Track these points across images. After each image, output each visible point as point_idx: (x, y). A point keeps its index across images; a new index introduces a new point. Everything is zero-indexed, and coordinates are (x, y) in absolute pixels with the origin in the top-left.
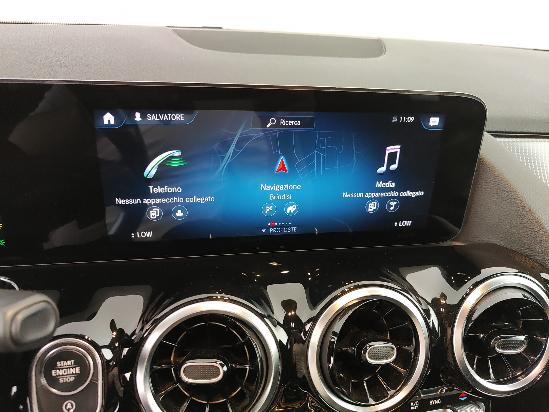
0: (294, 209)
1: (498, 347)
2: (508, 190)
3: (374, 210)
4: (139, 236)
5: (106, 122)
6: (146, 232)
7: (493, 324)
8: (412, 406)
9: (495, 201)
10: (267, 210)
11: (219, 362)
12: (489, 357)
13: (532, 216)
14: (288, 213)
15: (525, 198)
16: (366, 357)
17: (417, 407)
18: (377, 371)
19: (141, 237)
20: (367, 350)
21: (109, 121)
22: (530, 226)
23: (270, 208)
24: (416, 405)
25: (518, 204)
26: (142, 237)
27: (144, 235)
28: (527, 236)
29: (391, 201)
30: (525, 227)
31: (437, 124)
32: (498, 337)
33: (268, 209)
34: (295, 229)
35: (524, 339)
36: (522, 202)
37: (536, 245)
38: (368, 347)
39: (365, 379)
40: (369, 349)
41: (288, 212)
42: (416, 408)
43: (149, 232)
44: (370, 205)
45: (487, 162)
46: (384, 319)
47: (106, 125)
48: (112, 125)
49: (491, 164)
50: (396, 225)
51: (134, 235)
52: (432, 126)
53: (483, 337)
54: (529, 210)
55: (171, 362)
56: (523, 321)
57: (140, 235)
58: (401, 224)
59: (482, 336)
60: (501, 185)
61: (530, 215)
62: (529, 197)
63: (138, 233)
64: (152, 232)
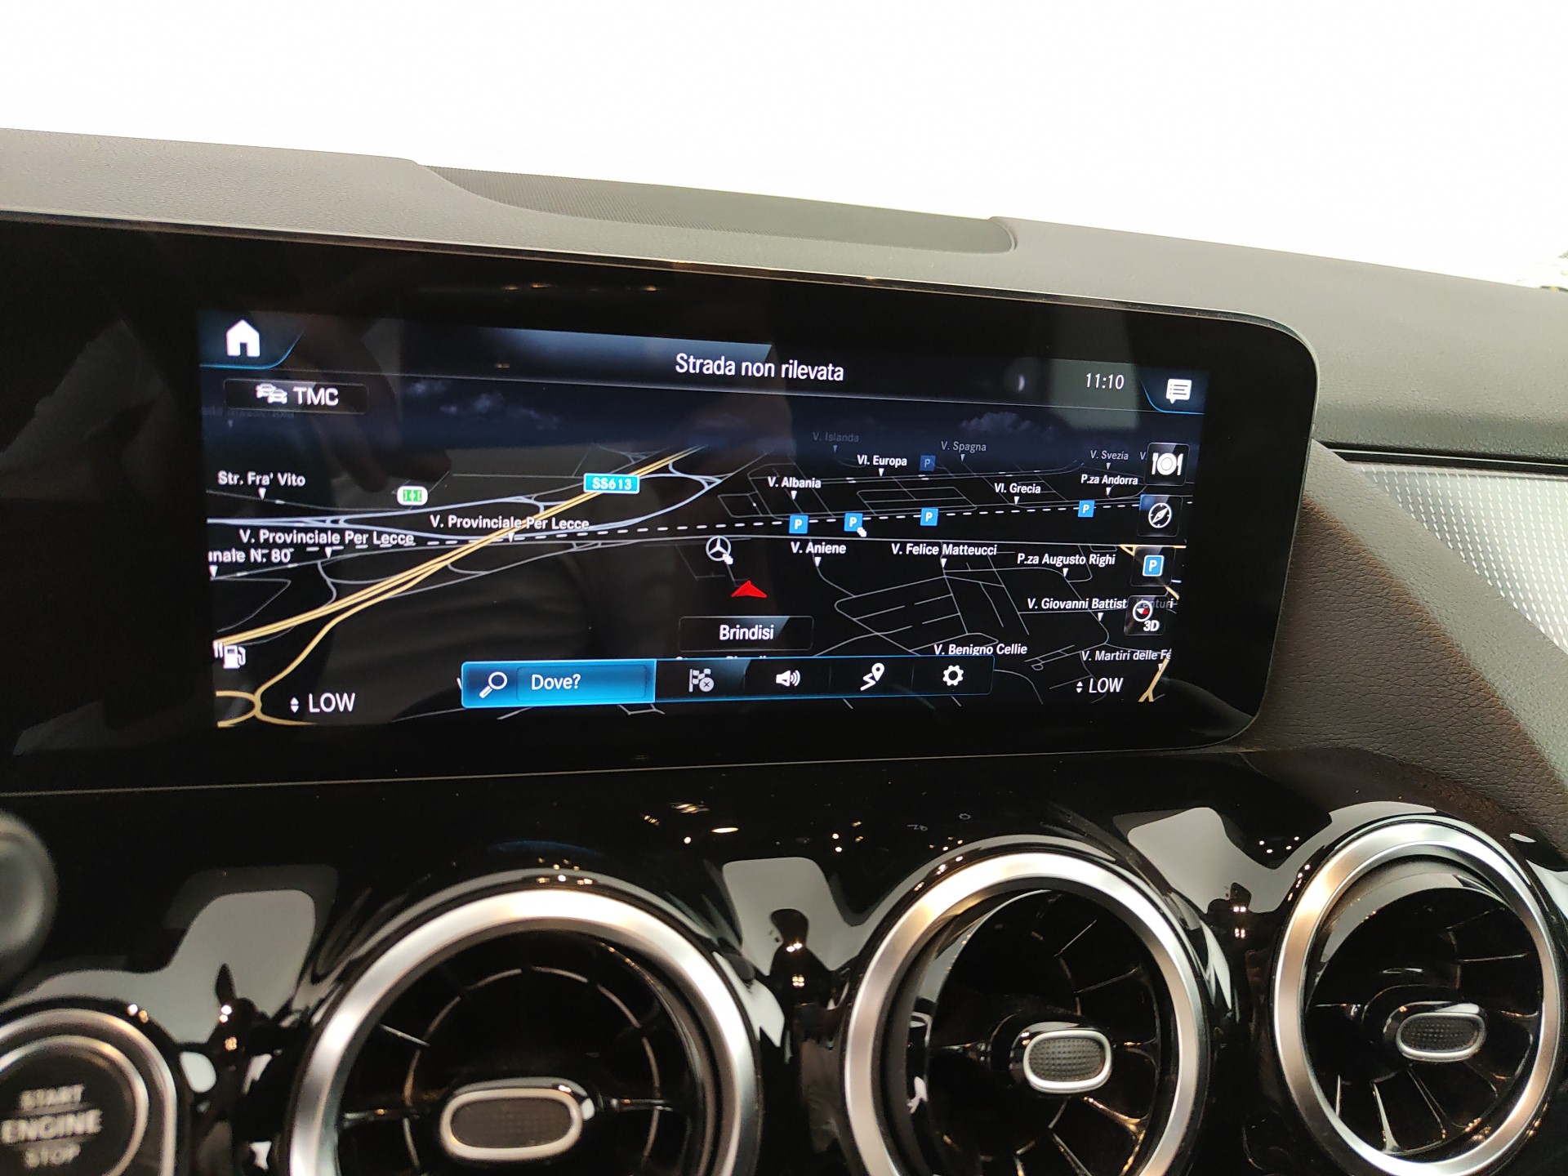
1: (1405, 1042)
2: (1387, 591)
4: (314, 707)
5: (233, 350)
6: (337, 695)
7: (1385, 972)
9: (1353, 624)
11: (566, 1086)
12: (1375, 1081)
13: (1457, 663)
15: (1436, 612)
16: (1022, 1071)
18: (1051, 1126)
19: (319, 710)
20: (1025, 1047)
21: (243, 346)
22: (1454, 692)
25: (1418, 630)
26: (322, 711)
27: (328, 702)
28: (1449, 722)
30: (1440, 695)
31: (1187, 397)
32: (1403, 1009)
35: (1477, 1014)
36: (1429, 623)
37: (1476, 745)
38: (1025, 1039)
39: (1019, 1152)
40: (1030, 1045)
43: (345, 696)
45: (1322, 516)
46: (1064, 959)
47: (234, 360)
48: (253, 360)
49: (1333, 520)
50: (1080, 690)
51: (298, 703)
52: (1172, 402)
53: (1360, 1011)
54: (1447, 645)
55: (403, 1102)
56: (1464, 967)
57: (317, 705)
58: (1095, 688)
59: (1354, 1009)
60: (1366, 579)
61: (1453, 660)
62: (1447, 610)
63: (311, 696)
64: (354, 695)
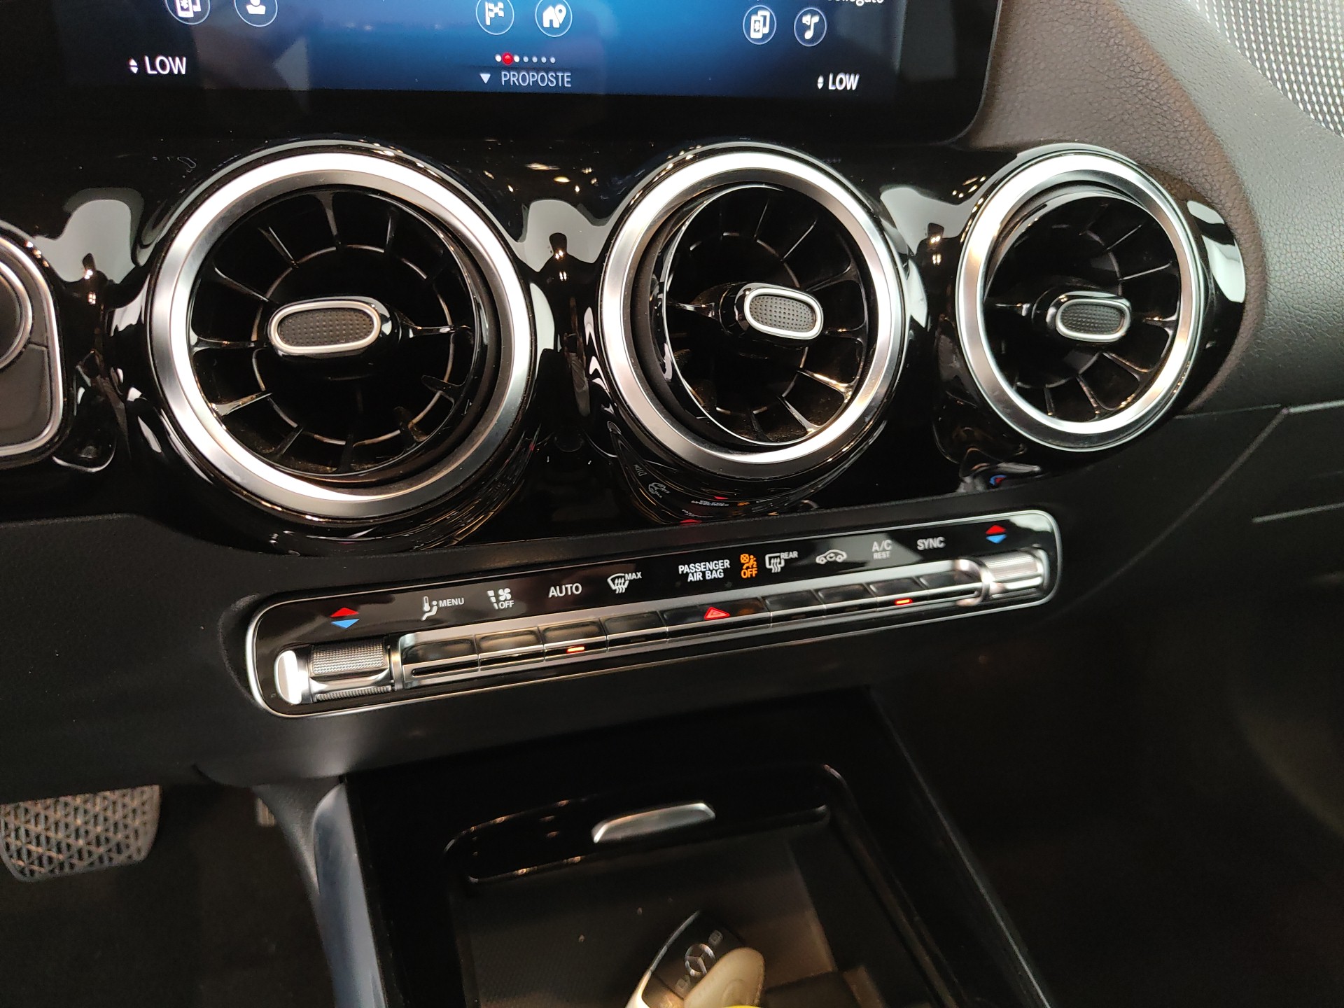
0: (561, 17)
1: (1064, 325)
3: (765, 36)
4: (152, 70)
6: (170, 59)
8: (876, 551)
10: (489, 16)
12: (1047, 386)
14: (545, 29)
16: (743, 307)
17: (888, 553)
18: (784, 395)
19: (156, 73)
23: (496, 10)
24: (884, 550)
26: (159, 73)
27: (163, 65)
29: (805, 14)
33: (492, 10)
34: (566, 80)
38: (747, 291)
39: (755, 412)
40: (750, 295)
41: (547, 24)
42: (884, 556)
43: (177, 59)
44: (755, 21)
50: (820, 86)
51: (136, 64)
57: (153, 67)
58: (834, 84)
59: (1025, 309)
63: (147, 59)
64: (184, 59)
